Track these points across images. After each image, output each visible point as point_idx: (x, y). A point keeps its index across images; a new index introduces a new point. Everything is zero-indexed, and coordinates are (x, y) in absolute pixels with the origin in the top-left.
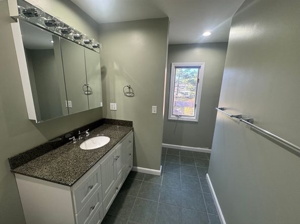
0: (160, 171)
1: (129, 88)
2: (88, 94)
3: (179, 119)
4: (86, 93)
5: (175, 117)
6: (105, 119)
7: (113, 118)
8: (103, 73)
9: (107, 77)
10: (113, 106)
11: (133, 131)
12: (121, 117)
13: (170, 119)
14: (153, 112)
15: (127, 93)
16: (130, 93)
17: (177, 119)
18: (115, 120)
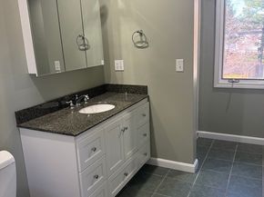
0: (193, 166)
1: (141, 34)
2: (85, 50)
3: (235, 86)
4: (82, 47)
5: (227, 82)
6: (108, 85)
7: (120, 83)
8: (103, 15)
9: (108, 21)
10: (119, 65)
11: (149, 100)
12: (130, 80)
13: (216, 86)
14: (178, 69)
15: (138, 42)
16: (142, 42)
17: (230, 86)
18: (122, 85)
